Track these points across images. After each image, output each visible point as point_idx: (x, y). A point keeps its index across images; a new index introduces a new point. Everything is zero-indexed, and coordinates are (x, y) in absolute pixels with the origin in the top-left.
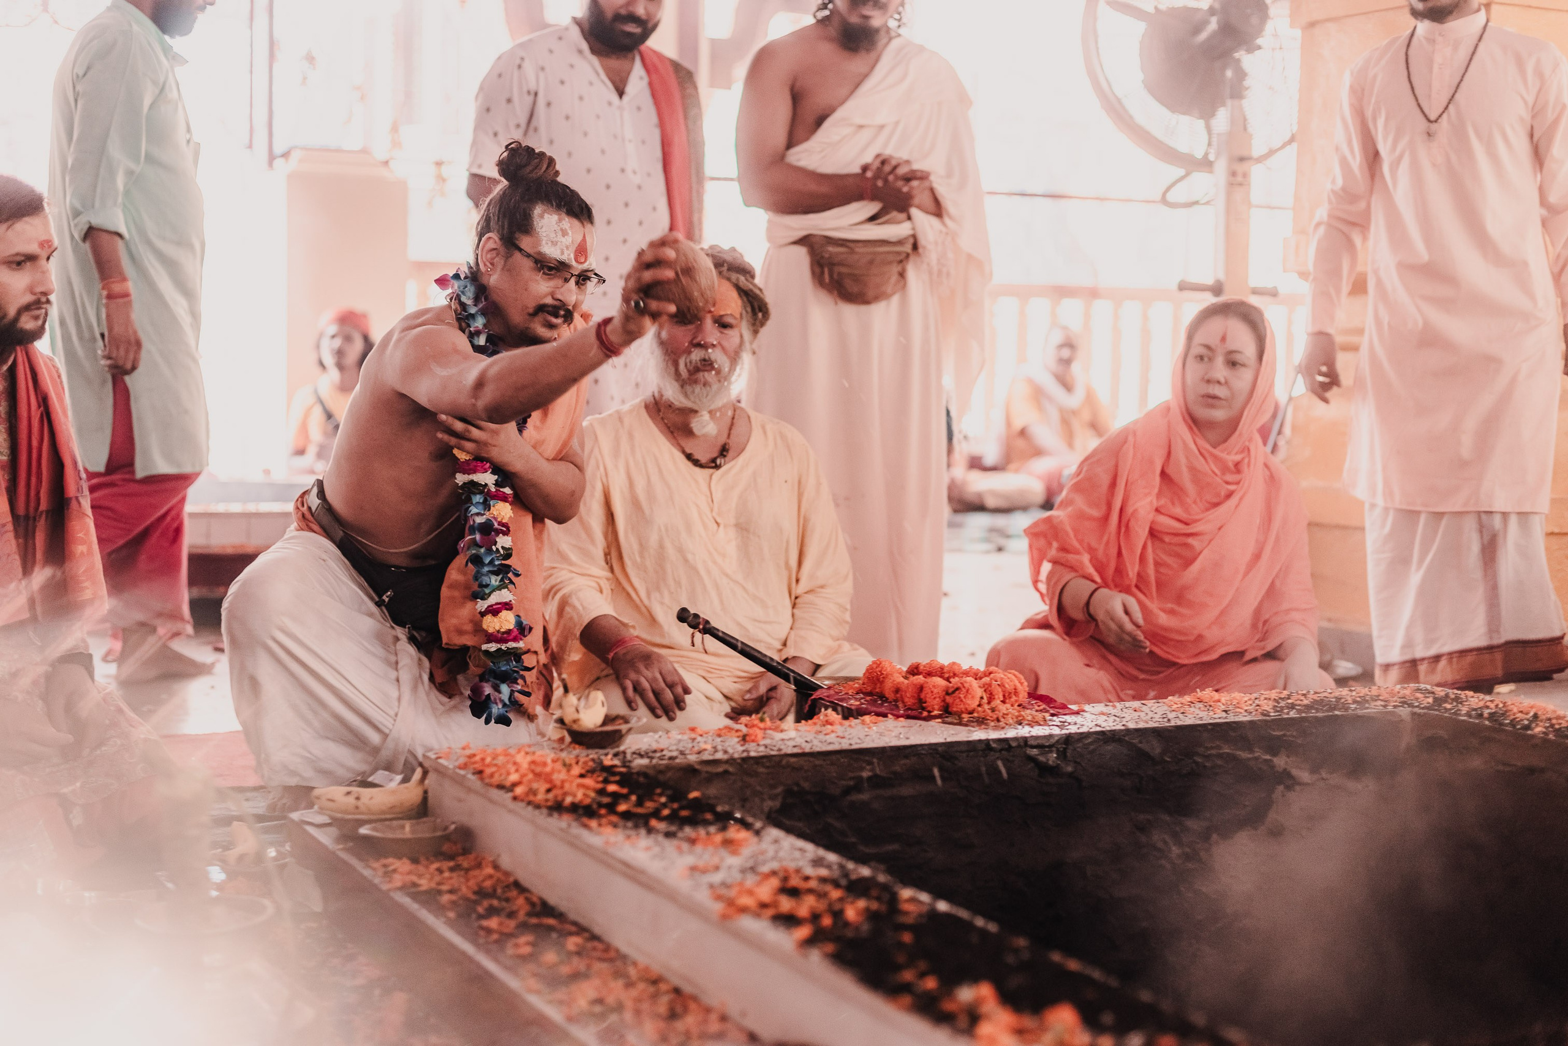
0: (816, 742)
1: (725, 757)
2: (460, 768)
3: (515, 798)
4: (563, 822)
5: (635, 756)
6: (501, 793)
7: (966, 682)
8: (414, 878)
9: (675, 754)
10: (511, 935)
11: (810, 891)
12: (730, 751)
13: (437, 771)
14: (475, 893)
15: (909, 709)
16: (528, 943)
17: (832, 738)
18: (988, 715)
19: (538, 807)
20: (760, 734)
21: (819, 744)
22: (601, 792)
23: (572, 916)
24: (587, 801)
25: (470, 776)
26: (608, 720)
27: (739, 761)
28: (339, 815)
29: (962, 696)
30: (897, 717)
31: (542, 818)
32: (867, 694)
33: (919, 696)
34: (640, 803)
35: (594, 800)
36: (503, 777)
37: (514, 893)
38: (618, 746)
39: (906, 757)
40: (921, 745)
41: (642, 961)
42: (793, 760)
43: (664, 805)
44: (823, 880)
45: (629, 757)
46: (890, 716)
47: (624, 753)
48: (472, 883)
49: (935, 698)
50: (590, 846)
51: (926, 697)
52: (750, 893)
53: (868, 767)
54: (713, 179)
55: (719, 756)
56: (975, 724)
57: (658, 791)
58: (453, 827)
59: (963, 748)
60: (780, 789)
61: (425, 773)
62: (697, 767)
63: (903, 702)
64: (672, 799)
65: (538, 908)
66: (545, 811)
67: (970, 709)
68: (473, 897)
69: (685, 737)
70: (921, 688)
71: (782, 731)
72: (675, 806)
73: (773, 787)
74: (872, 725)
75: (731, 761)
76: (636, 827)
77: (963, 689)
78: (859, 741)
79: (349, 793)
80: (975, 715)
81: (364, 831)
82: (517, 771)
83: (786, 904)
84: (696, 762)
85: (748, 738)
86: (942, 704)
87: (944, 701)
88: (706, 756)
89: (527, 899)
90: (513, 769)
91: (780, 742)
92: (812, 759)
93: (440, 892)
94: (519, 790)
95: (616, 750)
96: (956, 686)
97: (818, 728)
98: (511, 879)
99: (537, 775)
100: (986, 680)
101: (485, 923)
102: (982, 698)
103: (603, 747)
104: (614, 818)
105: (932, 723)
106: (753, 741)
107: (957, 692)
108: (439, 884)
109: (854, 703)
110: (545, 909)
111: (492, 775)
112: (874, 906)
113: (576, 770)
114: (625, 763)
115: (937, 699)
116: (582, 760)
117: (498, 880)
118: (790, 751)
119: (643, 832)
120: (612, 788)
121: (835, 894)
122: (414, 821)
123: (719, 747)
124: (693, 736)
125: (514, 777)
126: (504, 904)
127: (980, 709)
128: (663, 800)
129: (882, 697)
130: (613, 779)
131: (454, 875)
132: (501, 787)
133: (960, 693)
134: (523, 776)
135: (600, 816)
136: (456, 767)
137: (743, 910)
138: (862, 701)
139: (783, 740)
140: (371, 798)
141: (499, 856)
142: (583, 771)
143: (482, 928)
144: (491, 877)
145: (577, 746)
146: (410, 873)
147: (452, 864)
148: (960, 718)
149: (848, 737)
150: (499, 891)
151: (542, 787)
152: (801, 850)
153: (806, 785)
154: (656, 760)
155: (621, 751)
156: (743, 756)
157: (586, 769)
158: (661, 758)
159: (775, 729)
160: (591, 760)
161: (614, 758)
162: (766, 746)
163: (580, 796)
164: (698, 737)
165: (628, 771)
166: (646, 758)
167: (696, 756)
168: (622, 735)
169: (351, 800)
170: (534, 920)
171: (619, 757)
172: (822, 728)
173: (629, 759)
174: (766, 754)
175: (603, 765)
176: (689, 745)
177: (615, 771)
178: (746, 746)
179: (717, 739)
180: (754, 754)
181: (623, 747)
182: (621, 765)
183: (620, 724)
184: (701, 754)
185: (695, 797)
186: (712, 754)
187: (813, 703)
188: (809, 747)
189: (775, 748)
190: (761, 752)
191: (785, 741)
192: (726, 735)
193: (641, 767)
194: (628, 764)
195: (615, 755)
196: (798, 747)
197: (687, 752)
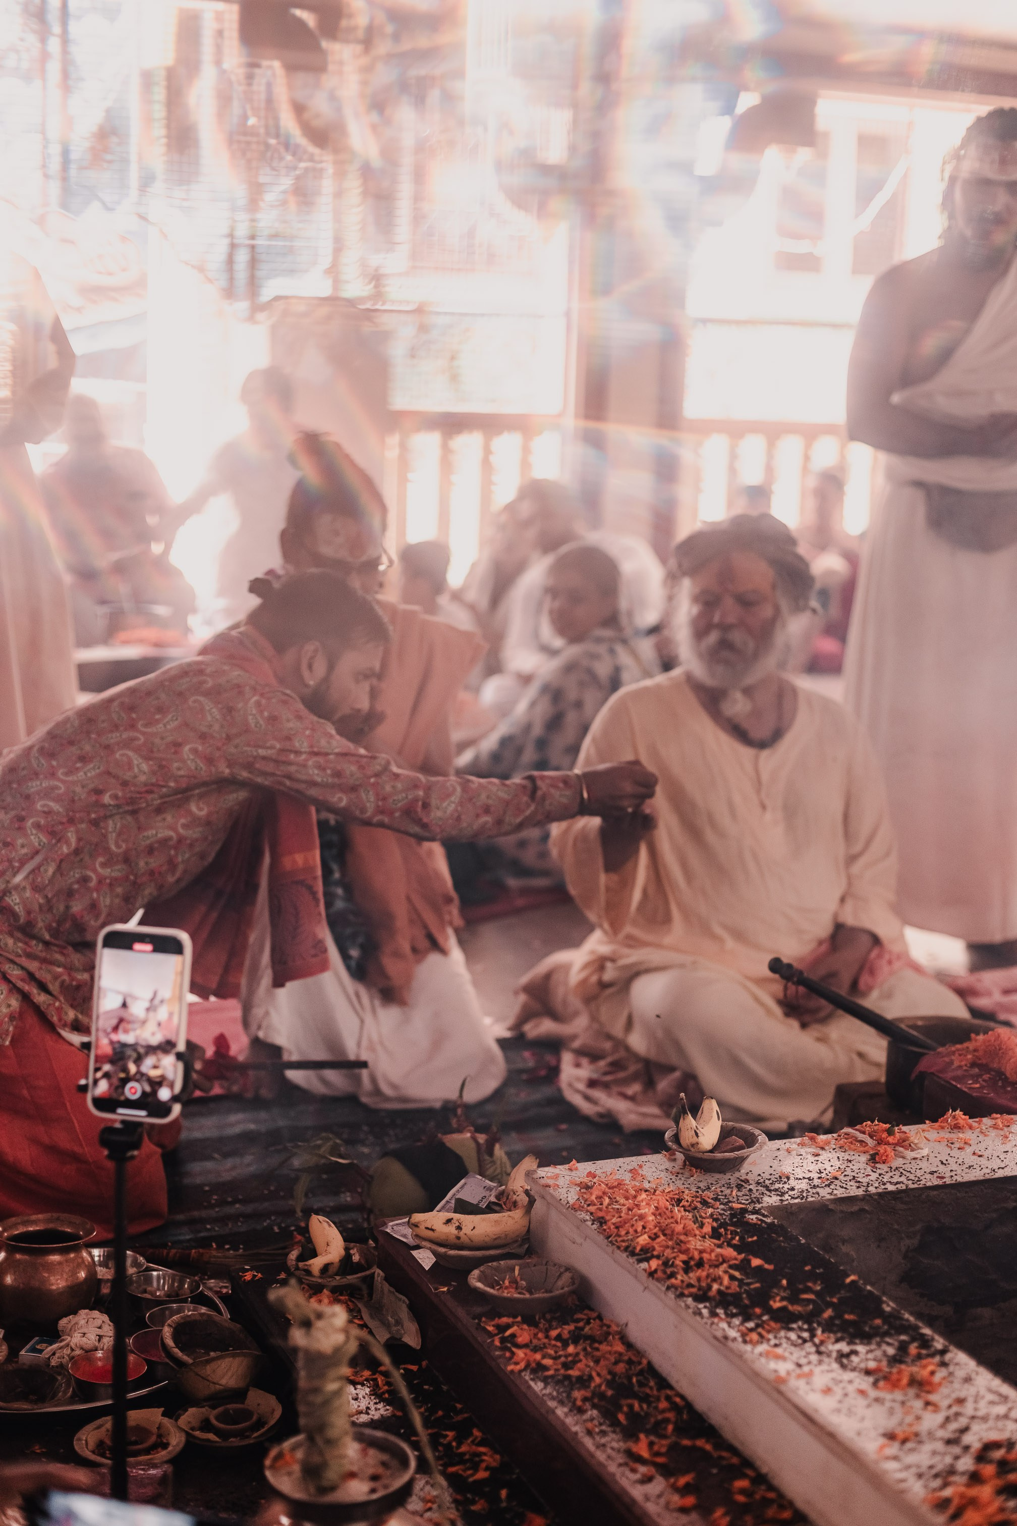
0: (953, 1165)
1: (860, 1192)
2: (576, 1204)
3: (651, 1273)
5: (760, 1188)
6: (631, 1260)
10: (666, 1469)
12: (865, 1180)
14: (609, 1384)
16: (687, 1486)
17: (970, 1155)
19: (680, 1293)
20: (890, 1152)
21: (958, 1168)
22: (747, 1270)
24: (735, 1287)
25: (589, 1223)
27: (876, 1197)
31: (689, 1312)
35: (741, 1284)
36: (630, 1237)
37: (653, 1387)
38: (738, 1170)
42: (935, 1193)
43: (822, 1297)
45: (755, 1191)
47: (749, 1182)
48: (603, 1366)
53: (1012, 1197)
55: (854, 1190)
57: (808, 1267)
60: (918, 1227)
62: (832, 1206)
64: (828, 1286)
65: (685, 1417)
66: (690, 1301)
68: (610, 1393)
71: (911, 1146)
72: (836, 1299)
73: (912, 1224)
75: (868, 1197)
76: (802, 1340)
78: (1000, 1162)
79: (449, 1221)
81: (473, 1280)
82: (645, 1228)
84: (829, 1200)
88: (840, 1193)
89: (668, 1398)
90: (639, 1224)
91: (914, 1164)
92: (953, 1191)
95: (740, 1178)
97: (945, 1134)
98: (646, 1363)
99: (669, 1237)
101: (633, 1444)
104: (773, 1323)
106: (884, 1162)
110: (693, 1419)
111: (616, 1228)
114: (755, 1205)
117: (630, 1362)
118: (929, 1182)
119: (812, 1350)
120: (755, 1260)
122: (522, 1261)
123: (849, 1173)
125: (643, 1240)
126: (646, 1408)
130: (750, 1239)
131: (580, 1348)
132: (630, 1251)
134: (654, 1236)
135: (756, 1318)
138: (982, 1085)
139: (915, 1159)
140: (474, 1228)
141: (626, 1323)
144: (620, 1356)
145: (693, 1170)
147: (572, 1329)
149: (986, 1154)
150: (634, 1380)
153: (947, 1220)
154: (787, 1197)
155: (743, 1178)
156: (880, 1191)
157: (716, 1220)
158: (791, 1193)
159: (904, 1143)
160: (716, 1199)
161: (740, 1194)
162: (901, 1170)
163: (726, 1280)
164: (821, 1152)
165: (761, 1220)
166: (773, 1193)
167: (828, 1190)
168: (743, 1159)
169: (451, 1230)
170: (686, 1442)
171: (744, 1191)
172: (952, 1135)
173: (755, 1194)
174: (904, 1187)
175: (731, 1209)
176: (815, 1168)
177: (747, 1223)
178: (879, 1171)
179: (841, 1155)
180: (891, 1188)
181: (743, 1171)
182: (750, 1208)
183: (741, 1148)
184: (832, 1187)
185: (853, 1282)
186: (844, 1185)
187: (922, 1075)
188: (948, 1174)
189: (912, 1177)
190: (897, 1183)
191: (918, 1162)
192: (850, 1149)
193: (772, 1210)
194: (758, 1206)
195: (739, 1187)
196: (936, 1175)
197: (816, 1182)
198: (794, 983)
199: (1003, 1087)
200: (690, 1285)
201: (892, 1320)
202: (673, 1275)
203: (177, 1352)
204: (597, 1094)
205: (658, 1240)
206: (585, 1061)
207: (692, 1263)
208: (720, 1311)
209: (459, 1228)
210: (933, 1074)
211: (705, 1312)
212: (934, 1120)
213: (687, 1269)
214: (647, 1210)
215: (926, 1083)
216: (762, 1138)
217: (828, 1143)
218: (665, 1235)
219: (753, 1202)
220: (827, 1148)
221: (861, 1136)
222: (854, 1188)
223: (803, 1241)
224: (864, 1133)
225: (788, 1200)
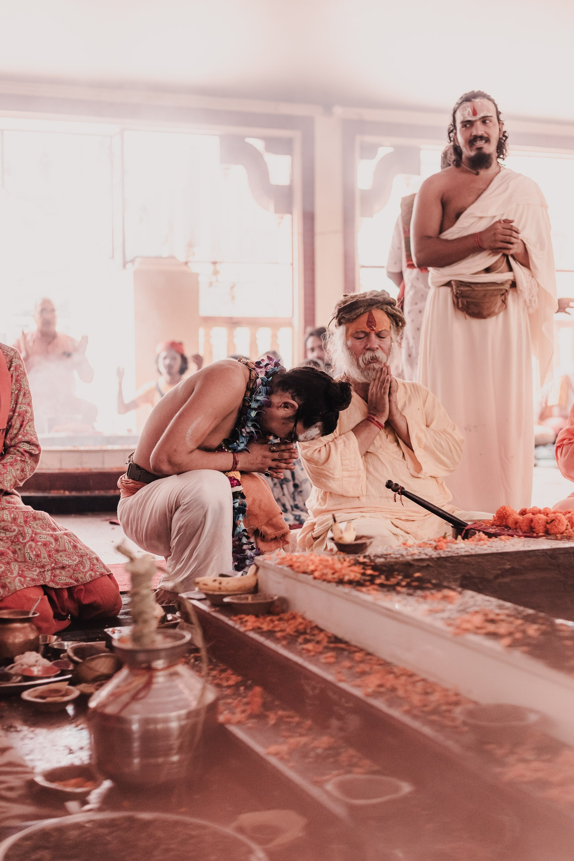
0: (477, 549)
1: (427, 557)
2: (279, 564)
3: (315, 578)
4: (346, 589)
5: (376, 558)
6: (305, 576)
7: (558, 516)
8: (258, 624)
9: (398, 556)
10: (321, 653)
11: (502, 621)
12: (430, 555)
13: (264, 567)
15: (525, 533)
16: (331, 657)
17: (485, 547)
18: (572, 534)
19: (329, 582)
20: (444, 545)
21: (479, 550)
22: (363, 574)
23: (354, 643)
24: (357, 579)
25: (285, 568)
26: (357, 538)
27: (435, 559)
28: (211, 593)
29: (556, 524)
30: (520, 536)
31: (332, 587)
32: (497, 526)
33: (530, 525)
34: (387, 579)
35: (361, 578)
36: (305, 568)
37: (316, 632)
38: (364, 553)
39: (530, 557)
40: (538, 550)
41: (402, 665)
42: (466, 559)
43: (402, 580)
44: (509, 615)
45: (372, 558)
46: (515, 536)
47: (369, 556)
48: (292, 626)
49: (540, 526)
50: (365, 601)
51: (535, 525)
52: (469, 621)
53: (508, 563)
54: (363, 267)
55: (423, 556)
56: (565, 539)
57: (396, 573)
58: (276, 598)
59: (562, 552)
60: (459, 576)
61: (258, 569)
62: (412, 563)
63: (521, 529)
64: (406, 577)
65: (333, 639)
66: (334, 585)
67: (561, 531)
68: (295, 634)
69: (401, 548)
70: (532, 521)
71: (456, 544)
72: (408, 580)
73: (454, 574)
74: (506, 540)
75: (431, 559)
76: (389, 591)
77: (557, 520)
78: (501, 548)
79: (215, 581)
80: (565, 534)
81: (226, 600)
82: (313, 564)
83: (491, 628)
84: (411, 560)
85: (438, 548)
86: (544, 529)
87: (546, 527)
88: (416, 557)
89: (325, 634)
90: (310, 563)
91: (456, 550)
92: (476, 558)
93: (275, 632)
94: (317, 574)
95: (364, 555)
96: (552, 519)
97: (475, 543)
98: (314, 625)
99: (326, 566)
100: (568, 515)
101: (306, 646)
102: (567, 525)
103: (356, 553)
104: (375, 587)
105: (541, 539)
106: (441, 549)
107: (553, 522)
108: (274, 627)
109: (492, 530)
110: (336, 640)
111: (299, 567)
112: (544, 627)
113: (346, 564)
114: (371, 561)
115: (542, 527)
116: (347, 559)
117: (307, 625)
118: (463, 554)
119: (394, 593)
120: (369, 572)
121: (519, 622)
122: (253, 595)
123: (422, 552)
124: (405, 547)
125: (312, 567)
126: (312, 638)
127: (567, 531)
128: (400, 577)
129: (507, 527)
130: (366, 567)
131: (281, 622)
132: (304, 573)
133: (554, 523)
134: (317, 566)
135: (367, 586)
136: (276, 564)
137: (467, 630)
138: (496, 529)
139: (457, 548)
140: (228, 583)
141: (305, 612)
142: (349, 564)
143: (303, 649)
144: (301, 624)
145: (341, 553)
146: (255, 622)
147: (277, 617)
148: (557, 537)
149: (495, 547)
150: (308, 631)
151: (329, 572)
152: (488, 601)
153: (474, 573)
155: (367, 555)
156: (438, 557)
158: (391, 558)
159: (452, 542)
160: (352, 559)
161: (365, 559)
162: (450, 552)
163: (352, 577)
164: (409, 548)
165: (375, 564)
166: (382, 559)
167: (411, 557)
169: (216, 584)
170: (332, 645)
171: (367, 558)
172: (478, 543)
174: (449, 555)
175: (359, 562)
176: (405, 552)
177: (367, 564)
178: (438, 552)
179: (419, 549)
180: (443, 556)
182: (369, 562)
183: (365, 540)
184: (413, 556)
185: (418, 577)
186: (419, 556)
189: (455, 553)
191: (459, 549)
193: (382, 562)
195: (364, 557)
196: (467, 552)
197: (405, 555)
198: (399, 494)
199: (508, 531)
200: (334, 578)
202: (326, 577)
203: (76, 658)
208: (348, 586)
209: (220, 583)
210: (472, 529)
211: (340, 586)
225: (388, 560)
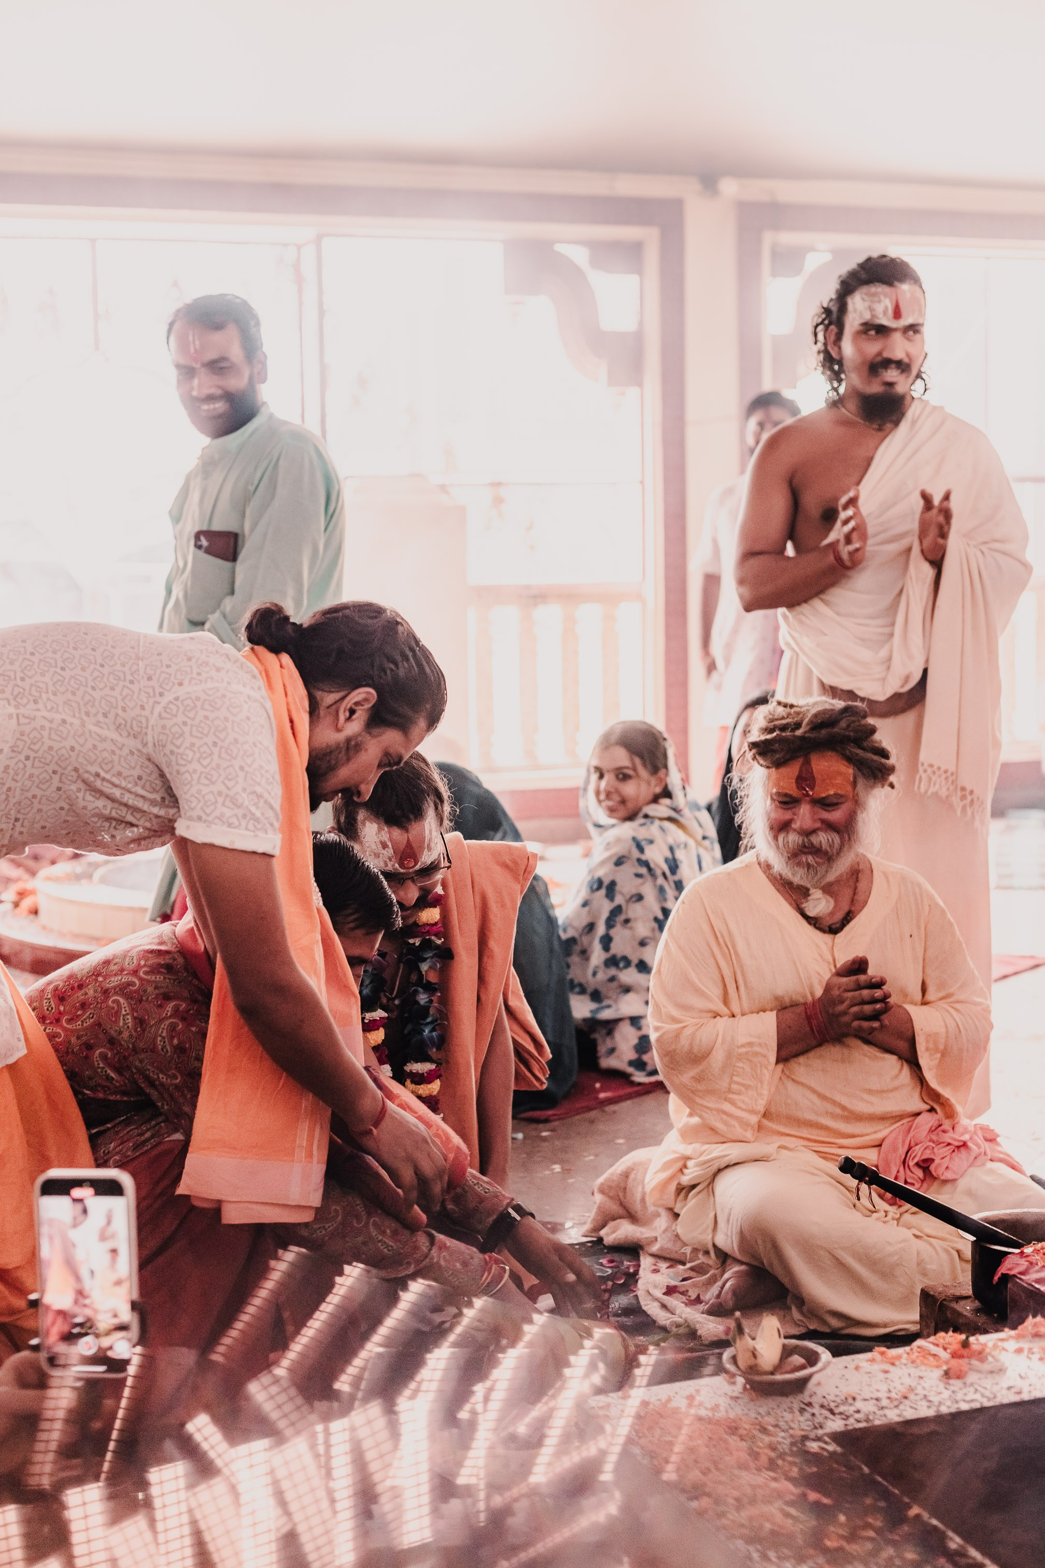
1: (931, 1413)
3: (701, 1514)
5: (824, 1412)
6: (682, 1498)
9: (871, 1407)
12: (935, 1399)
19: (731, 1534)
22: (802, 1504)
25: (639, 1457)
26: (785, 1351)
27: (949, 1418)
34: (853, 1530)
36: (680, 1472)
42: (1011, 1411)
45: (818, 1415)
55: (923, 1409)
57: (869, 1499)
60: (996, 1448)
75: (939, 1419)
84: (898, 1423)
85: (951, 1374)
88: (910, 1414)
94: (704, 1502)
97: (1025, 1345)
106: (958, 1377)
114: (816, 1431)
120: (813, 1493)
125: (694, 1475)
128: (879, 1521)
132: (680, 1488)
134: (704, 1470)
151: (730, 1495)
153: (1024, 1440)
154: (851, 1421)
155: (805, 1401)
156: (953, 1410)
157: (774, 1449)
158: (857, 1416)
159: (981, 1355)
160: (776, 1426)
161: (802, 1419)
162: (976, 1386)
163: (779, 1518)
164: (891, 1368)
165: (823, 1449)
166: (838, 1416)
167: (897, 1411)
168: (805, 1381)
171: (807, 1415)
172: (1031, 1345)
173: (819, 1419)
174: (976, 1405)
175: (792, 1436)
176: (884, 1388)
177: (807, 1452)
178: (952, 1388)
179: (913, 1371)
180: (965, 1407)
181: (807, 1393)
182: (812, 1435)
183: (803, 1367)
184: (901, 1407)
185: (918, 1516)
186: (915, 1406)
187: (1006, 1278)
188: (1026, 1390)
189: (987, 1393)
190: (972, 1401)
191: (995, 1375)
192: (923, 1363)
193: (837, 1437)
194: (820, 1432)
195: (802, 1411)
196: (1013, 1390)
197: (885, 1402)
198: (866, 1183)
200: (741, 1526)
201: (957, 1559)
202: (722, 1515)
204: (674, 1302)
205: (710, 1476)
206: (663, 1265)
207: (745, 1500)
208: (772, 1555)
210: (1014, 1276)
211: (755, 1555)
212: (1014, 1328)
213: (739, 1504)
214: (699, 1442)
215: (1009, 1285)
216: (825, 1355)
217: (899, 1357)
218: (717, 1469)
219: (816, 1428)
220: (897, 1363)
221: (934, 1349)
222: (925, 1408)
223: (866, 1470)
224: (937, 1345)
225: (852, 1424)
